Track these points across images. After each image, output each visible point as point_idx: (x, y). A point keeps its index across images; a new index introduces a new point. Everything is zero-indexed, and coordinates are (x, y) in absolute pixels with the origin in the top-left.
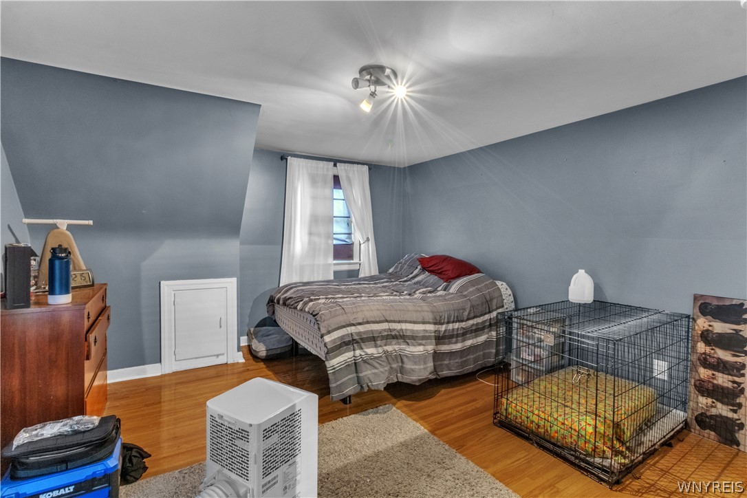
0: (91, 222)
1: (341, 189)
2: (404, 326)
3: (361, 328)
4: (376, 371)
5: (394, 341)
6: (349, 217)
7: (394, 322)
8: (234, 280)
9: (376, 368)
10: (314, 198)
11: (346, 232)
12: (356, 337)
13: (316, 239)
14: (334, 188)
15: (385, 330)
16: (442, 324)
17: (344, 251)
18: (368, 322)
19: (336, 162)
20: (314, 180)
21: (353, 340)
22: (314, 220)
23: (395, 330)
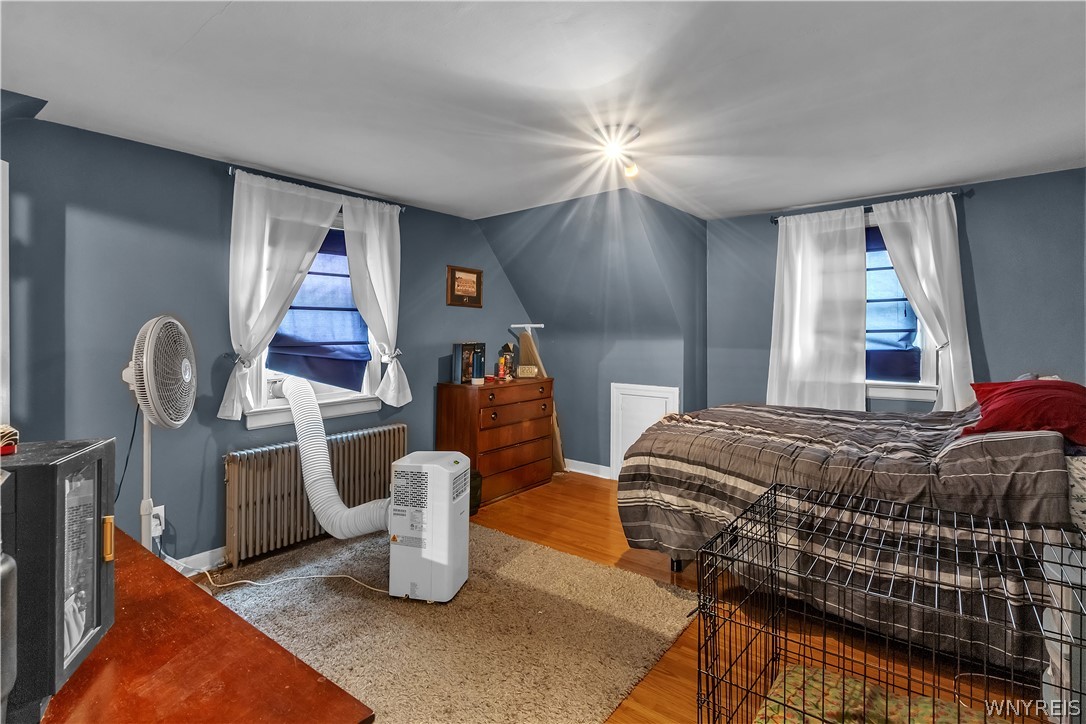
0: (542, 326)
1: (885, 249)
2: (731, 481)
3: (662, 463)
4: (670, 529)
5: (714, 500)
6: (906, 299)
7: (718, 469)
8: (677, 389)
9: (671, 525)
10: (826, 273)
11: (902, 326)
12: (653, 473)
13: (827, 340)
14: (868, 250)
15: (700, 477)
16: (824, 504)
17: (897, 363)
18: (674, 458)
19: (867, 204)
20: (825, 244)
21: (650, 475)
22: (827, 309)
23: (716, 482)
